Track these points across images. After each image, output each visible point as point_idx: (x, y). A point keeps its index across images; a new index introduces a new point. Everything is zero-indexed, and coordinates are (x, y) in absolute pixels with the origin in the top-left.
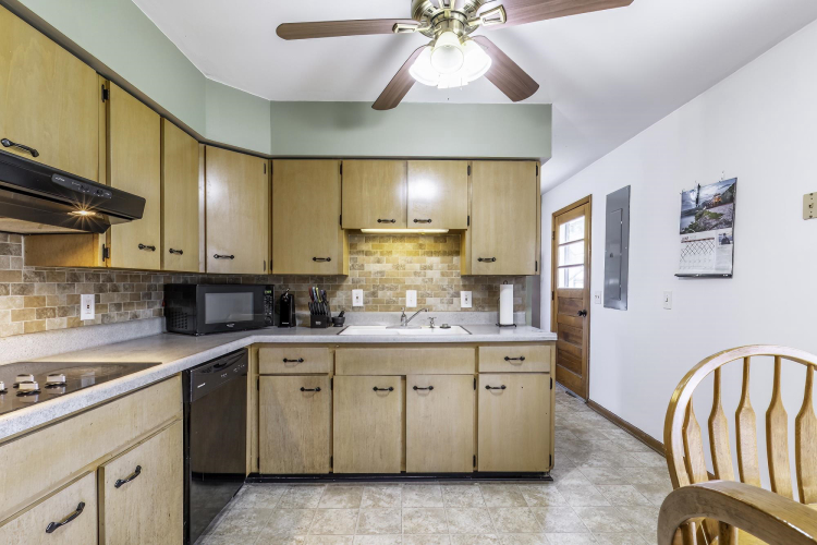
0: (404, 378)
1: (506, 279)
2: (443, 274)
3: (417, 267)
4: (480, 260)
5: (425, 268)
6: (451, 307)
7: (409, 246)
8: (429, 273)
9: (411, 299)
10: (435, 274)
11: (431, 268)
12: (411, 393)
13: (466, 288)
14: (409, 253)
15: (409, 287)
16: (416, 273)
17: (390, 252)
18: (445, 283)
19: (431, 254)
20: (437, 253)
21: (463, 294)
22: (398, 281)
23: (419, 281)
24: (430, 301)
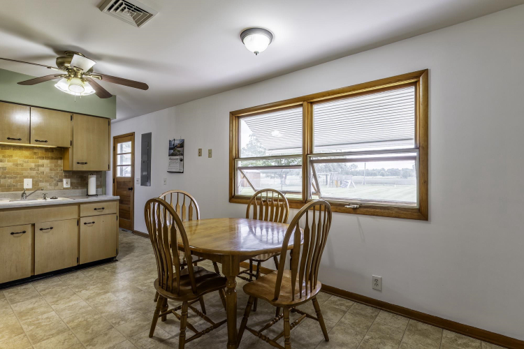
0: (33, 225)
1: (92, 173)
2: (51, 170)
3: (33, 165)
4: (78, 163)
5: (39, 166)
6: (57, 188)
7: (26, 153)
8: (41, 169)
9: (28, 184)
10: (46, 170)
11: (43, 166)
12: (38, 232)
13: (66, 177)
14: (27, 157)
15: (27, 177)
16: (31, 169)
17: (11, 156)
18: (53, 174)
19: (43, 158)
20: (47, 158)
21: (65, 181)
22: (18, 174)
23: (34, 173)
24: (41, 185)
